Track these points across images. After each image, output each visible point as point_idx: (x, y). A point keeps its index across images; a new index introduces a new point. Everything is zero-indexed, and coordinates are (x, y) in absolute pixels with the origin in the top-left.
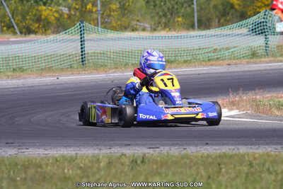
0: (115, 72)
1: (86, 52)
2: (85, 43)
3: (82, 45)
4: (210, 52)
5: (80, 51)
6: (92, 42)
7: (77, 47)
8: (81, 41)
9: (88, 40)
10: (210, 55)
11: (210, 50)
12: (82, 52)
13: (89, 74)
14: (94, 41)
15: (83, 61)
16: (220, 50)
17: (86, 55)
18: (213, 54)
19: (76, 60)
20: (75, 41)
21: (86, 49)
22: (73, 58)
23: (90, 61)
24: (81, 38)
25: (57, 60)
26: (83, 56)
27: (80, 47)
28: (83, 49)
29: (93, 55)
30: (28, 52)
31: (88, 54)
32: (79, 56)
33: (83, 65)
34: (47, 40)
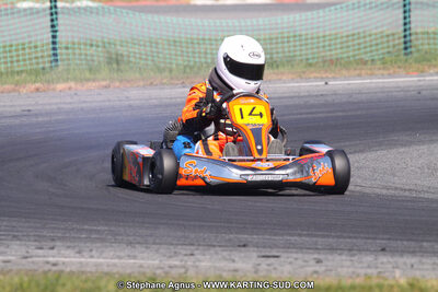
1: (413, 31)
2: (412, 14)
3: (405, 18)
5: (402, 28)
7: (396, 21)
8: (405, 12)
12: (405, 30)
13: (390, 75)
15: (406, 48)
17: (413, 37)
19: (394, 46)
22: (388, 41)
23: (420, 47)
24: (405, 6)
25: (359, 44)
26: (408, 39)
27: (402, 22)
28: (408, 26)
29: (426, 36)
30: (312, 28)
31: (416, 34)
32: (399, 38)
33: (406, 54)
34: (353, 4)
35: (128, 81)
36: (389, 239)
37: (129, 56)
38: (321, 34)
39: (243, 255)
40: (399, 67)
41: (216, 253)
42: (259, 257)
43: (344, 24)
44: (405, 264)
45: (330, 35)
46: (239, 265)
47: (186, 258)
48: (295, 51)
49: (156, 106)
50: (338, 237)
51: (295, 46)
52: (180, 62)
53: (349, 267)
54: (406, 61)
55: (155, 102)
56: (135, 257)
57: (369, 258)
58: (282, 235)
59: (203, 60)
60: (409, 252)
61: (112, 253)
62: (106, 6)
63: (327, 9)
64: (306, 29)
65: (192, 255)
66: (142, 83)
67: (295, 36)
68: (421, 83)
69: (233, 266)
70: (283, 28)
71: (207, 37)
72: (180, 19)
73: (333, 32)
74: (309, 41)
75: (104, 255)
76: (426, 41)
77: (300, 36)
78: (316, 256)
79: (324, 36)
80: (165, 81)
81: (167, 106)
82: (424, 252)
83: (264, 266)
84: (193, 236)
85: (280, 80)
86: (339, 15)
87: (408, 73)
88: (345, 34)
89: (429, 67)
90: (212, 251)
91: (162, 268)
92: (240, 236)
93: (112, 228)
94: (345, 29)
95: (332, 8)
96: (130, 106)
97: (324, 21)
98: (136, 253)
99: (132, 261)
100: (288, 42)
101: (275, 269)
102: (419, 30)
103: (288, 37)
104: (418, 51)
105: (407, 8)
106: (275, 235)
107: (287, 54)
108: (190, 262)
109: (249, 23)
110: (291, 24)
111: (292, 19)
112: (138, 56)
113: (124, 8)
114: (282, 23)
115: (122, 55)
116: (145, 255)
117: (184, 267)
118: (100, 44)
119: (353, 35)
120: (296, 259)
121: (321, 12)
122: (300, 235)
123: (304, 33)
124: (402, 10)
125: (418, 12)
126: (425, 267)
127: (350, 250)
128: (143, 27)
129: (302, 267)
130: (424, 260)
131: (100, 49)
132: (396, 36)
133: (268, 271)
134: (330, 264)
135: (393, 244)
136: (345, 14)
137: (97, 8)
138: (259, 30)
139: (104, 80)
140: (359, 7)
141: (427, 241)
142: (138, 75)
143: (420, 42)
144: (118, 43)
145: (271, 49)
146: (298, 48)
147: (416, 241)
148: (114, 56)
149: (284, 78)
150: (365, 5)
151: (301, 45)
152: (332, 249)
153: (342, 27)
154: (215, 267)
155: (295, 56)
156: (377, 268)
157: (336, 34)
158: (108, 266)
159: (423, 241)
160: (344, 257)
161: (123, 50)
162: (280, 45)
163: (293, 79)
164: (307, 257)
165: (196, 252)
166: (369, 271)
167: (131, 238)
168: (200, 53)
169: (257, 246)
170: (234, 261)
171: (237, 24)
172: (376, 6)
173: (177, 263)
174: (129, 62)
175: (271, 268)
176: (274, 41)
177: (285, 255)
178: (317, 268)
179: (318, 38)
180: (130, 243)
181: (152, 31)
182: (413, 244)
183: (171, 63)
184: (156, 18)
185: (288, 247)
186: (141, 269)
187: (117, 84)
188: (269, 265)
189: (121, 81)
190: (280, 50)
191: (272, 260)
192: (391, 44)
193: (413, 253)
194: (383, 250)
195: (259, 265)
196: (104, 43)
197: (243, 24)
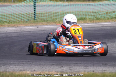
1: (37, 13)
2: (36, 7)
3: (34, 9)
4: (104, 14)
5: (33, 12)
6: (40, 7)
7: (32, 10)
8: (34, 7)
9: (38, 6)
10: (104, 15)
11: (104, 13)
12: (35, 12)
14: (41, 6)
15: (35, 18)
16: (110, 13)
17: (37, 14)
18: (106, 15)
19: (32, 17)
20: (31, 6)
21: (37, 11)
22: (30, 16)
23: (39, 18)
24: (34, 5)
25: (22, 17)
26: (35, 15)
27: (33, 10)
28: (35, 11)
29: (40, 14)
31: (38, 14)
32: (33, 15)
33: (35, 20)
45: (13, 14)
48: (3, 19)
73: (14, 13)
94: (18, 12)
102: (39, 12)
110: (2, 10)
119: (20, 14)
124: (33, 6)
125: (39, 7)
132: (32, 14)
143: (39, 16)
150: (20, 6)
172: (23, 6)
192: (31, 16)
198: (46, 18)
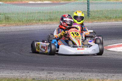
0: (97, 22)
1: (90, 11)
2: (90, 6)
3: (88, 7)
5: (87, 10)
8: (88, 5)
9: (91, 3)
12: (88, 10)
15: (88, 15)
17: (90, 12)
23: (92, 15)
26: (89, 13)
27: (87, 8)
30: (62, 10)
31: (91, 11)
32: (86, 12)
33: (88, 17)
34: (74, 3)
35: (11, 24)
36: (83, 68)
37: (11, 17)
38: (65, 11)
39: (43, 73)
40: (86, 21)
41: (35, 72)
42: (47, 73)
43: (71, 8)
44: (88, 75)
45: (67, 12)
46: (42, 75)
47: (27, 74)
49: (19, 31)
50: (69, 68)
51: (57, 15)
52: (25, 19)
53: (72, 76)
54: (88, 19)
55: (18, 30)
56: (12, 73)
57: (78, 74)
58: (54, 67)
59: (32, 18)
60: (89, 72)
61: (6, 72)
62: (5, 3)
63: (66, 4)
64: (61, 10)
65: (28, 73)
66: (15, 25)
67: (57, 12)
68: (92, 25)
69: (40, 76)
70: (54, 10)
71: (33, 12)
72: (26, 7)
74: (61, 13)
75: (4, 73)
76: (94, 13)
77: (59, 12)
78: (63, 73)
79: (65, 12)
80: (21, 24)
81: (22, 31)
82: (93, 72)
83: (48, 76)
84: (29, 67)
85: (53, 24)
86: (70, 6)
87: (88, 22)
88: (71, 11)
89: (95, 20)
90: (34, 71)
91: (20, 76)
92: (42, 67)
93: (6, 65)
95: (68, 4)
96: (11, 31)
97: (66, 8)
98: (13, 72)
99: (12, 74)
100: (56, 13)
101: (52, 76)
102: (92, 10)
103: (56, 12)
104: (91, 16)
105: (89, 4)
106: (52, 67)
107: (55, 17)
108: (28, 74)
109: (45, 8)
111: (56, 7)
112: (13, 17)
113: (10, 4)
114: (54, 8)
115: (9, 17)
116: (15, 73)
117: (26, 76)
118: (3, 14)
120: (58, 74)
121: (65, 5)
122: (59, 67)
123: (60, 11)
125: (92, 5)
126: (94, 76)
127: (73, 71)
128: (15, 9)
129: (59, 76)
130: (93, 74)
131: (3, 15)
133: (50, 77)
134: (67, 75)
135: (84, 69)
136: (71, 6)
137: (2, 4)
138: (48, 10)
139: (4, 24)
140: (75, 4)
141: (94, 69)
142: (13, 23)
143: (92, 13)
144: (8, 13)
145: (51, 15)
146: (58, 15)
147: (91, 69)
148: (7, 17)
149: (54, 23)
150: (77, 3)
151: (59, 14)
152: (67, 71)
153: (70, 9)
154: (35, 76)
155: (57, 17)
156: (80, 76)
157: (69, 11)
158: (5, 76)
159: (93, 69)
160: (71, 73)
161: (9, 16)
162: (53, 14)
163: (57, 24)
164: (60, 73)
165: (29, 72)
166: (78, 77)
167: (11, 68)
168: (31, 16)
169: (47, 70)
170: (40, 74)
171: (41, 8)
173: (24, 75)
174: (11, 19)
175: (50, 76)
176: (52, 13)
177: (54, 73)
178: (63, 76)
179: (64, 12)
180: (11, 69)
181: (18, 10)
182: (90, 69)
183: (23, 19)
184: (19, 7)
185: (55, 70)
186: (14, 77)
187: (8, 25)
188: (50, 75)
189: (9, 24)
190: (53, 16)
191: (51, 74)
193: (90, 72)
194: (82, 71)
195: (47, 75)
196: (4, 13)
197: (43, 8)
198: (99, 15)
